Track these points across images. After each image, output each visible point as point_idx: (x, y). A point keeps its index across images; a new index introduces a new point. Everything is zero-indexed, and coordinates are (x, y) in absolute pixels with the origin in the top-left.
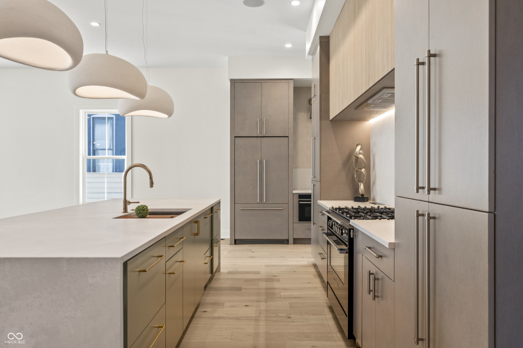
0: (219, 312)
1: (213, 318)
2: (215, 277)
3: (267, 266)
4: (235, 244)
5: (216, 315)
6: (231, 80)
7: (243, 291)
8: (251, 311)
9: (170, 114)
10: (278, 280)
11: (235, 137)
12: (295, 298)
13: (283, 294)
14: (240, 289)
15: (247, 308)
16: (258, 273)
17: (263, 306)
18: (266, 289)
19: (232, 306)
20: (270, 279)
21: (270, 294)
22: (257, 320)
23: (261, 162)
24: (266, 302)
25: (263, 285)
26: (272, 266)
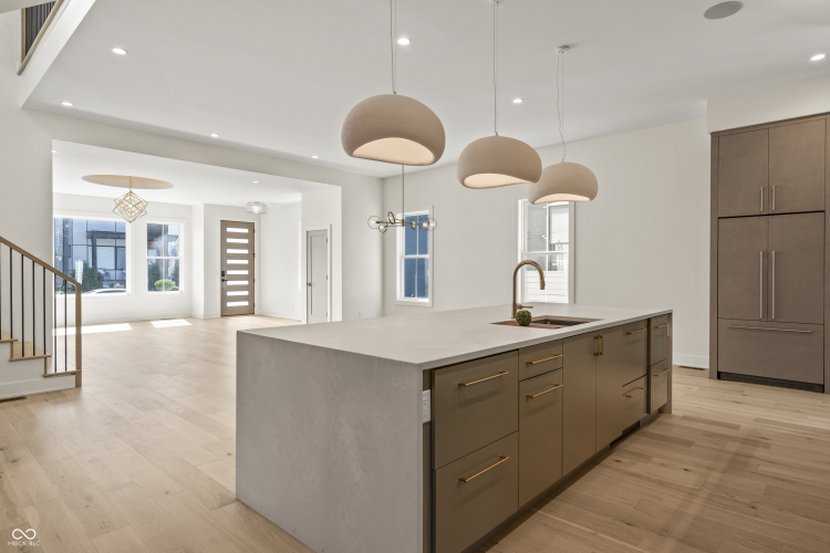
0: (639, 467)
1: (626, 473)
2: (659, 420)
3: (757, 420)
4: (719, 378)
5: (632, 469)
6: (712, 134)
7: (693, 447)
8: (689, 480)
9: (592, 196)
10: (767, 446)
11: (718, 219)
12: (784, 480)
13: (762, 468)
14: (689, 444)
15: (685, 473)
16: (736, 427)
17: (714, 477)
18: (736, 454)
19: (662, 465)
20: (754, 440)
21: (738, 463)
22: (692, 494)
23: (767, 255)
24: (724, 472)
25: (733, 447)
26: (768, 422)
